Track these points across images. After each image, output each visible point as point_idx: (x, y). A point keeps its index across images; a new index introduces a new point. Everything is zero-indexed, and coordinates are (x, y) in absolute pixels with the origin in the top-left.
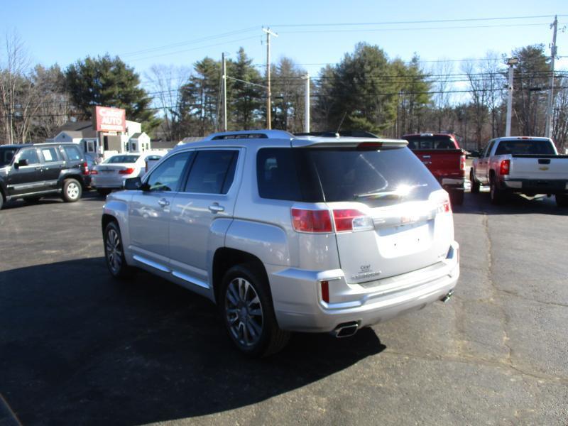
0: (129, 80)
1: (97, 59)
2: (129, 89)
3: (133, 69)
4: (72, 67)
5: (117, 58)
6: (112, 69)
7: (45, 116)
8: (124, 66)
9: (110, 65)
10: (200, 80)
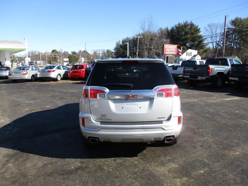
0: (195, 31)
1: (183, 24)
2: (195, 35)
3: (198, 26)
4: (173, 28)
5: (191, 22)
6: (189, 27)
7: (160, 48)
8: (194, 25)
9: (188, 25)
10: (232, 28)
